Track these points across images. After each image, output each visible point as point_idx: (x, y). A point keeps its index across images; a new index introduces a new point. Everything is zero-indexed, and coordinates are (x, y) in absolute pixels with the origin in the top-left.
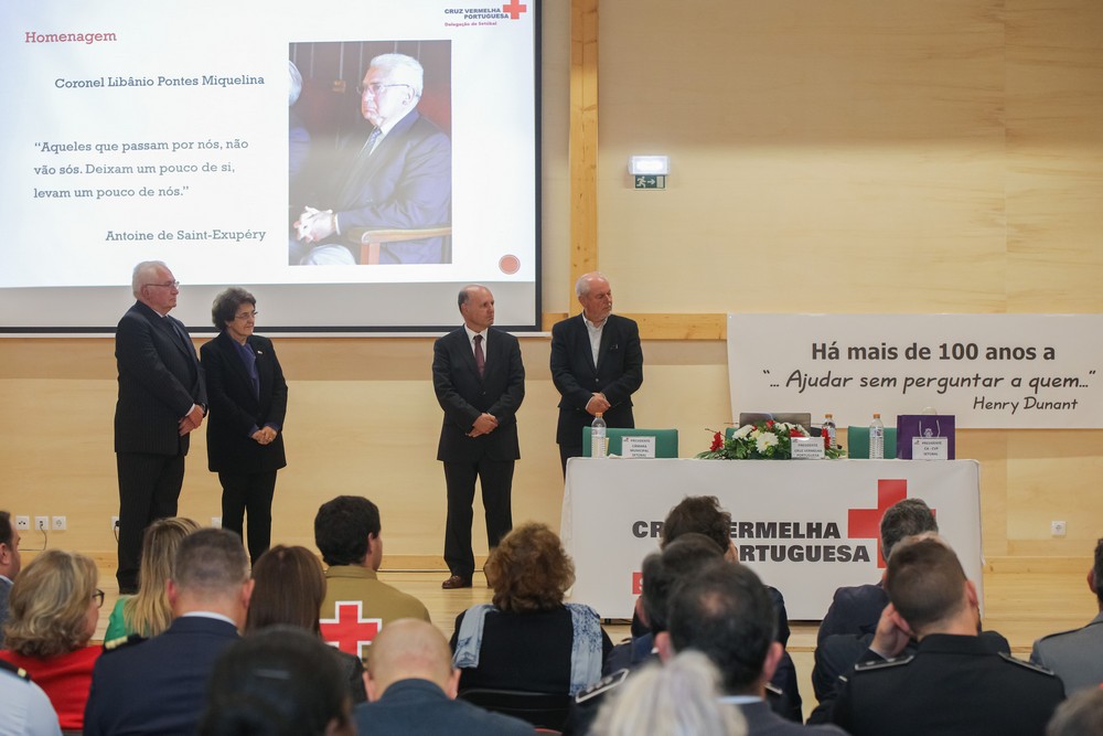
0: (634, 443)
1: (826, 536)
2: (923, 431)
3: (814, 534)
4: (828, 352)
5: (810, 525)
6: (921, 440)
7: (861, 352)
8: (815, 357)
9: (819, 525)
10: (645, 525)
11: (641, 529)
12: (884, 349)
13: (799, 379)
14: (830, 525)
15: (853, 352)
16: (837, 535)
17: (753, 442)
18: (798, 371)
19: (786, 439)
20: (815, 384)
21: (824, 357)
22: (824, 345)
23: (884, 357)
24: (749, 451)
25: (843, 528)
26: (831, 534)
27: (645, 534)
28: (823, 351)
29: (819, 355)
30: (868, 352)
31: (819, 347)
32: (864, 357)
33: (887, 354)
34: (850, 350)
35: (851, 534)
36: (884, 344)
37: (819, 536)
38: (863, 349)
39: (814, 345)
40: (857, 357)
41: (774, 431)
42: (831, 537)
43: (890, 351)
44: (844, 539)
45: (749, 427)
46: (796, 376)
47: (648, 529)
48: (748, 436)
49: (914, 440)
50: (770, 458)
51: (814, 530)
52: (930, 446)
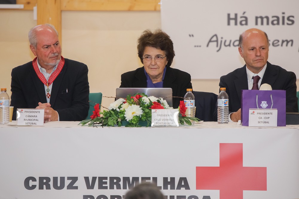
0: (28, 114)
1: (179, 187)
2: (260, 103)
3: (169, 186)
4: (239, 20)
5: (165, 179)
6: (257, 111)
7: (265, 20)
8: (229, 24)
9: (173, 179)
10: (34, 179)
11: (31, 183)
12: (283, 18)
13: (217, 41)
14: (181, 179)
15: (259, 20)
16: (187, 187)
17: (122, 113)
18: (216, 35)
19: (147, 110)
20: (229, 45)
21: (236, 24)
22: (236, 15)
23: (283, 23)
24: (119, 120)
25: (192, 182)
26: (183, 186)
27: (34, 187)
28: (236, 19)
29: (233, 22)
30: (271, 19)
31: (232, 16)
32: (268, 24)
33: (286, 21)
34: (257, 18)
35: (199, 186)
36: (283, 13)
37: (173, 188)
38: (267, 18)
39: (229, 15)
40: (262, 24)
41: (140, 103)
42: (183, 189)
43: (288, 19)
44: (193, 191)
45: (121, 100)
46: (215, 39)
47: (37, 183)
48: (120, 107)
49: (251, 111)
50: (136, 125)
51: (169, 183)
52: (263, 116)
